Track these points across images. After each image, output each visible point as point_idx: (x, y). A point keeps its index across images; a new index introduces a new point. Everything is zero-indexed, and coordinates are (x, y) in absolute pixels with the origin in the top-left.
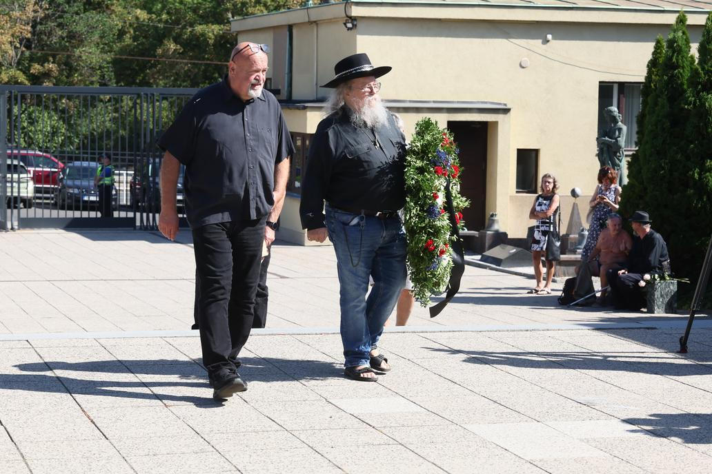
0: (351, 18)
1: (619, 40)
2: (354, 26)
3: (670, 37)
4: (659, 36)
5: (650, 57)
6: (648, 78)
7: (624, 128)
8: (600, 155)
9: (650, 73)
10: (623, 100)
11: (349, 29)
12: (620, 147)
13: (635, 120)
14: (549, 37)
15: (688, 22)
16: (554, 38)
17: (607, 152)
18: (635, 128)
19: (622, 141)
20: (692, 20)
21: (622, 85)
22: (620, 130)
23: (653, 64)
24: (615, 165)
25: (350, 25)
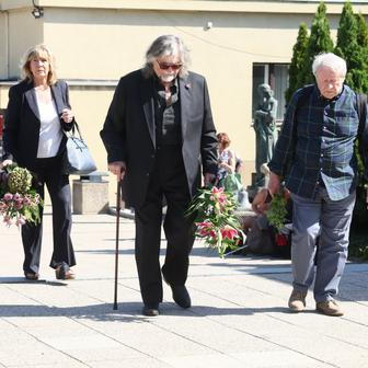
0: (38, 7)
1: (269, 27)
2: (41, 14)
3: (315, 24)
4: (303, 24)
5: (295, 42)
6: (294, 60)
7: (276, 102)
8: (256, 126)
9: (295, 55)
10: (273, 78)
11: (37, 17)
12: (272, 119)
13: (283, 96)
14: (210, 24)
15: (328, 12)
16: (214, 26)
17: (261, 123)
18: (284, 103)
19: (274, 113)
20: (331, 9)
21: (272, 66)
22: (272, 104)
23: (298, 47)
24: (268, 134)
25: (37, 14)
